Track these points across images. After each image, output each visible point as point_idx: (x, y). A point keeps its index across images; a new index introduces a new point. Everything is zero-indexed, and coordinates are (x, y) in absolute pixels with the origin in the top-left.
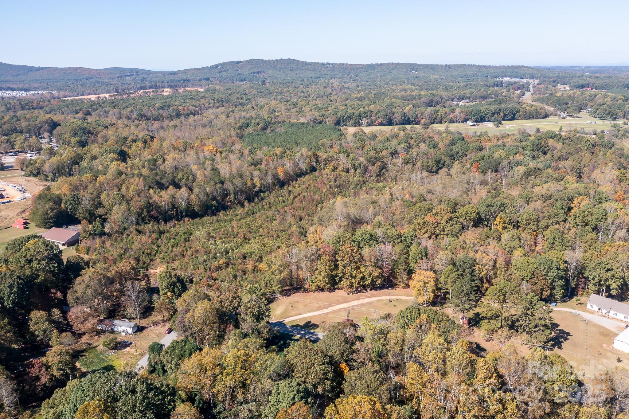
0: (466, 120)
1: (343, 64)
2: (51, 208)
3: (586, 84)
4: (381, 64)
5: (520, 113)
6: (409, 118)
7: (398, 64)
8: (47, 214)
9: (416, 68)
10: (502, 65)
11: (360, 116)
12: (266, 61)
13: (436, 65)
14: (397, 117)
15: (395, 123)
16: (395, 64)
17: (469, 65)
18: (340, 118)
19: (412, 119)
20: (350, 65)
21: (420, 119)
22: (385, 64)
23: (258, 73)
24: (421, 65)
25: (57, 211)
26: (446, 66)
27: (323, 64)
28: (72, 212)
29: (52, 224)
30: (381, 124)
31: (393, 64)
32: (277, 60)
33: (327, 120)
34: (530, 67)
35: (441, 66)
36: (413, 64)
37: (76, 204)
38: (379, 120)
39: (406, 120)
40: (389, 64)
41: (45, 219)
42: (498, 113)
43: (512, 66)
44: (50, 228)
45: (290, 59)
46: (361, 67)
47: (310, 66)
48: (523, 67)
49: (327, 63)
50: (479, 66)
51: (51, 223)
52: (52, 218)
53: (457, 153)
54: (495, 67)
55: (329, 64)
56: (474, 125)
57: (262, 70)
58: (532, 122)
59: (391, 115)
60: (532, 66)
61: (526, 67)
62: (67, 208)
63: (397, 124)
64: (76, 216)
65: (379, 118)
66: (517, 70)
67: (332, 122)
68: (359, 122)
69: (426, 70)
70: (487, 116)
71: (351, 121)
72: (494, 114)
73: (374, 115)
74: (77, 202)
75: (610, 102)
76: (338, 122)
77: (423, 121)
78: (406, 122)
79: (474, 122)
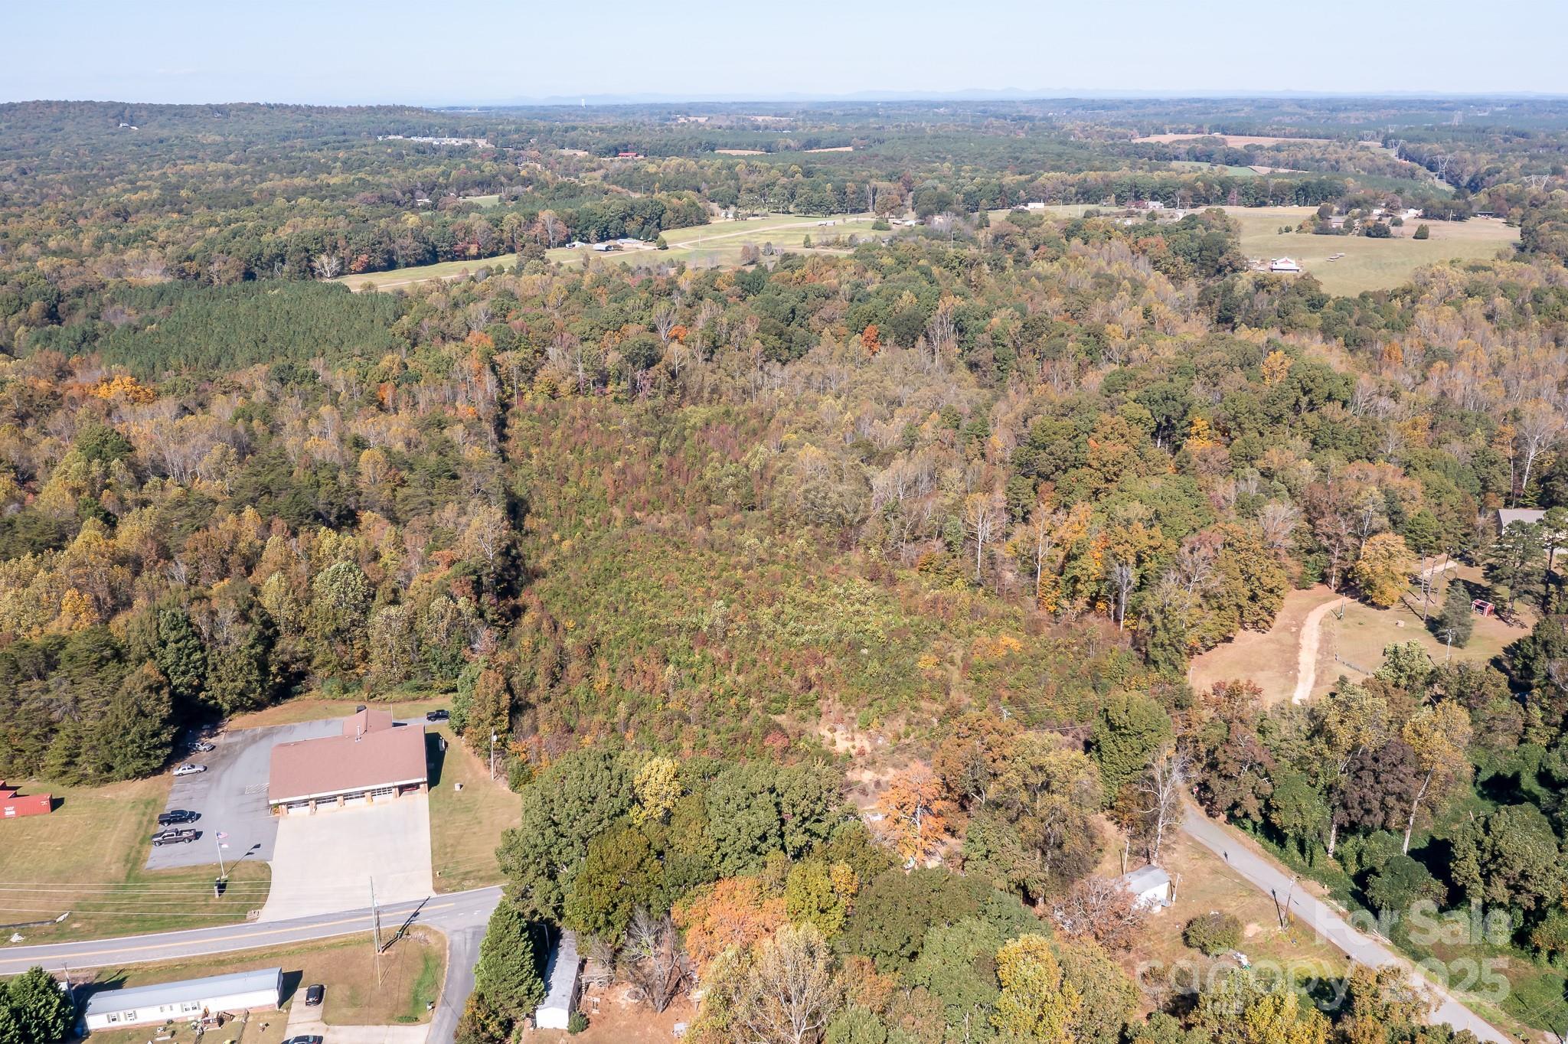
0: (569, 240)
3: (620, 145)
6: (435, 247)
7: (66, 105)
8: (142, 713)
9: (127, 113)
11: (307, 251)
13: (182, 107)
15: (401, 261)
16: (58, 103)
17: (269, 106)
18: (247, 262)
19: (443, 248)
21: (462, 244)
24: (140, 107)
26: (210, 106)
28: (188, 683)
30: (369, 269)
31: (49, 104)
33: (212, 269)
35: (200, 109)
38: (364, 258)
40: (36, 103)
41: (142, 738)
42: (630, 215)
43: (380, 108)
48: (402, 108)
50: (298, 108)
54: (338, 110)
56: (607, 249)
60: (425, 105)
62: (165, 673)
63: (408, 265)
64: (202, 695)
65: (359, 251)
66: (397, 116)
67: (232, 273)
68: (312, 270)
69: (162, 119)
70: (612, 225)
71: (286, 268)
72: (623, 219)
73: (342, 243)
74: (194, 642)
75: (784, 180)
76: (249, 275)
77: (473, 250)
78: (431, 257)
79: (598, 242)
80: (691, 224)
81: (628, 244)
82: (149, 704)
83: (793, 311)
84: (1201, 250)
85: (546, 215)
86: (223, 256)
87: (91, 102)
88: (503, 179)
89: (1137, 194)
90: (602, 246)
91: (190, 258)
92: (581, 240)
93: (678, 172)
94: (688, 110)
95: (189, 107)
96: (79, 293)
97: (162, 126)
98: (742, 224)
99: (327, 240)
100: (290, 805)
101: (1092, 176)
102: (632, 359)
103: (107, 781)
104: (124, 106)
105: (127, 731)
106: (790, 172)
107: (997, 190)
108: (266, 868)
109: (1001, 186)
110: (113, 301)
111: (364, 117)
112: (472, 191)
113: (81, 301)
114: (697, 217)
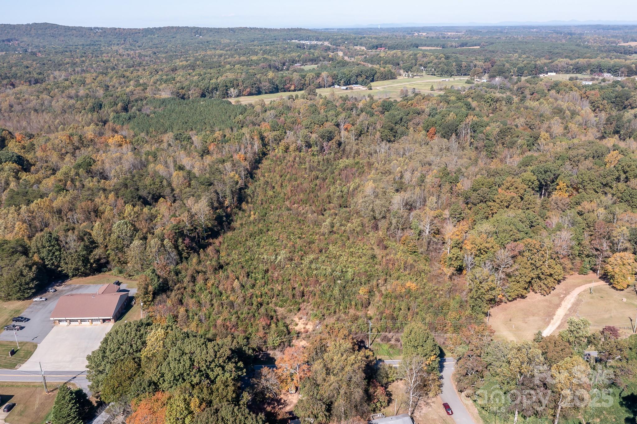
0: (333, 84)
1: (115, 29)
2: (27, 266)
3: (378, 45)
4: (160, 29)
5: (378, 74)
6: (277, 86)
7: (178, 28)
8: (22, 275)
9: (199, 31)
10: (282, 28)
11: (227, 86)
12: (14, 25)
13: (219, 29)
14: (266, 85)
15: (264, 91)
16: (176, 27)
17: (251, 29)
18: (203, 90)
19: (281, 86)
20: (124, 29)
21: (288, 85)
22: (165, 28)
23: (9, 40)
24: (204, 29)
25: (37, 268)
26: (229, 29)
27: (91, 29)
28: (53, 264)
29: (34, 291)
30: (250, 94)
31: (173, 28)
32: (28, 25)
33: (190, 93)
34: (308, 30)
35: (225, 30)
36: (194, 28)
37: (57, 250)
38: (248, 90)
39: (274, 88)
40: (168, 28)
41: (21, 285)
42: (360, 75)
43: (292, 29)
44: (29, 298)
45: (46, 23)
46: (137, 31)
47: (74, 32)
48: (301, 29)
49: (95, 28)
50: (261, 29)
51: (31, 288)
52: (32, 280)
54: (276, 30)
55: (98, 28)
56: (347, 89)
57: (13, 37)
59: (258, 83)
60: (310, 28)
61: (304, 29)
62: (43, 259)
63: (266, 93)
64: (60, 269)
65: (246, 87)
66: (298, 32)
67: (197, 94)
68: (227, 94)
69: (211, 33)
70: (352, 79)
71: (218, 93)
72: (357, 76)
73: (240, 84)
74: (57, 247)
75: (436, 61)
76: (203, 95)
77: (292, 88)
78: (275, 90)
79: (344, 85)
80: (388, 79)
81: (356, 87)
82: (25, 272)
83: (401, 119)
84: (616, 97)
85: (324, 74)
86: (194, 88)
87: (187, 27)
88: (321, 58)
89: (600, 69)
90: (345, 88)
91: (183, 88)
92: (338, 85)
93: (393, 56)
94: (418, 30)
95: (221, 29)
96: (137, 101)
97: (210, 36)
98: (410, 79)
99: (235, 82)
100: (60, 321)
101: (582, 61)
102: (322, 137)
103: (9, 300)
104: (198, 28)
105: (15, 282)
106: (439, 57)
107: (533, 66)
108: (35, 346)
109: (535, 65)
110: (147, 104)
111: (285, 32)
112: (308, 63)
113: (136, 104)
114: (390, 76)
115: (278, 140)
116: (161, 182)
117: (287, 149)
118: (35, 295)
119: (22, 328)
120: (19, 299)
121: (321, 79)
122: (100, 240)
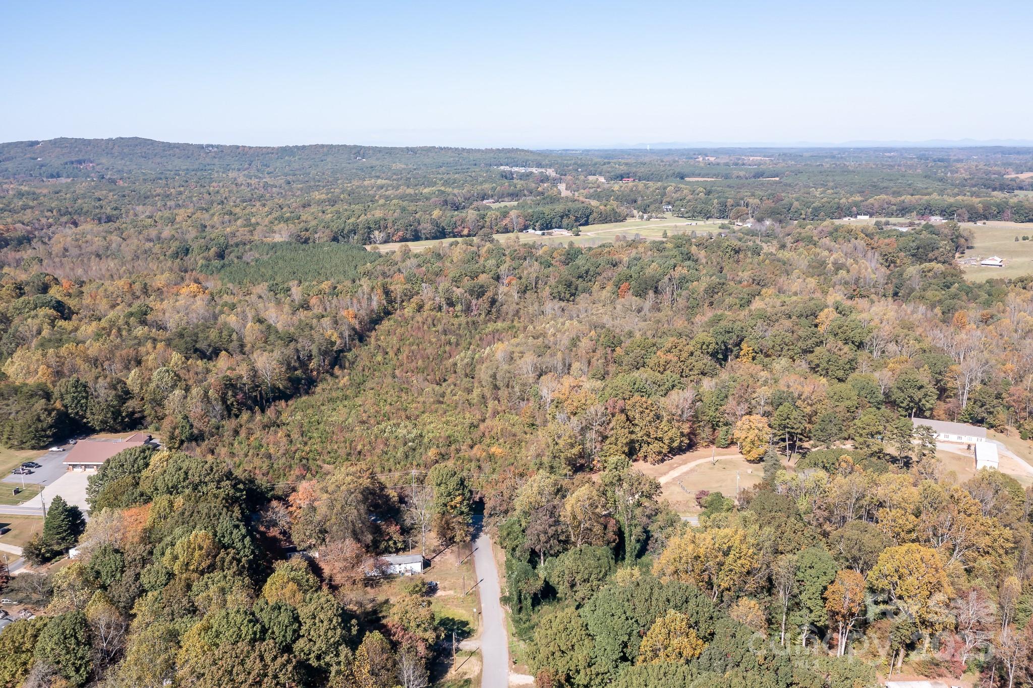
0: (526, 228)
1: (238, 147)
2: (46, 410)
3: (625, 174)
4: (304, 147)
5: (595, 215)
6: (443, 229)
7: (331, 147)
8: (39, 420)
9: (362, 152)
11: (369, 228)
12: (89, 141)
13: (392, 148)
14: (426, 227)
15: (423, 236)
16: (327, 146)
17: (441, 149)
18: (336, 233)
19: (448, 230)
20: (250, 148)
21: (460, 228)
22: (311, 146)
23: (80, 162)
24: (369, 148)
25: (57, 414)
26: (407, 149)
27: (201, 147)
28: (77, 413)
29: (51, 440)
30: (404, 239)
31: (323, 146)
32: (110, 140)
33: (316, 236)
34: (528, 151)
35: (401, 149)
36: (355, 147)
37: (83, 397)
38: (400, 233)
39: (439, 232)
41: (37, 431)
42: (567, 215)
43: (503, 149)
44: (46, 447)
45: (137, 138)
46: (269, 150)
47: (178, 150)
48: (517, 150)
49: (208, 146)
50: (456, 149)
51: (48, 437)
52: (51, 427)
53: (587, 272)
54: (479, 150)
55: (212, 146)
56: (543, 234)
57: (86, 157)
58: (615, 227)
59: (416, 224)
60: (531, 149)
61: (523, 150)
62: (66, 407)
63: (427, 239)
64: (85, 420)
65: (398, 230)
66: (513, 155)
67: (325, 239)
68: (370, 238)
69: (379, 155)
70: (554, 220)
71: (356, 237)
72: (562, 217)
73: (390, 225)
74: (84, 394)
75: (690, 197)
76: (335, 239)
77: (466, 232)
78: (441, 234)
79: (541, 230)
80: (611, 221)
81: (556, 232)
82: (43, 417)
85: (513, 214)
86: (323, 230)
87: (345, 146)
88: (526, 192)
89: (928, 210)
90: (540, 232)
91: (307, 230)
92: (534, 229)
93: (631, 190)
94: (704, 153)
95: (396, 148)
96: (237, 245)
97: (378, 159)
98: (644, 222)
99: (382, 223)
100: (74, 466)
102: (471, 292)
103: (22, 449)
104: (361, 148)
105: (30, 427)
106: (697, 192)
107: (835, 206)
108: (43, 488)
109: (838, 203)
110: (251, 250)
111: (492, 155)
112: (506, 199)
113: (236, 249)
114: (617, 218)
115: (408, 296)
116: (230, 336)
117: (420, 308)
118: (51, 445)
119: (30, 473)
120: (33, 448)
121: (508, 219)
122: (136, 389)
